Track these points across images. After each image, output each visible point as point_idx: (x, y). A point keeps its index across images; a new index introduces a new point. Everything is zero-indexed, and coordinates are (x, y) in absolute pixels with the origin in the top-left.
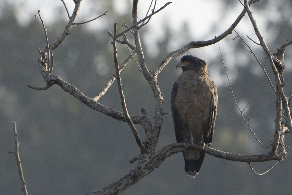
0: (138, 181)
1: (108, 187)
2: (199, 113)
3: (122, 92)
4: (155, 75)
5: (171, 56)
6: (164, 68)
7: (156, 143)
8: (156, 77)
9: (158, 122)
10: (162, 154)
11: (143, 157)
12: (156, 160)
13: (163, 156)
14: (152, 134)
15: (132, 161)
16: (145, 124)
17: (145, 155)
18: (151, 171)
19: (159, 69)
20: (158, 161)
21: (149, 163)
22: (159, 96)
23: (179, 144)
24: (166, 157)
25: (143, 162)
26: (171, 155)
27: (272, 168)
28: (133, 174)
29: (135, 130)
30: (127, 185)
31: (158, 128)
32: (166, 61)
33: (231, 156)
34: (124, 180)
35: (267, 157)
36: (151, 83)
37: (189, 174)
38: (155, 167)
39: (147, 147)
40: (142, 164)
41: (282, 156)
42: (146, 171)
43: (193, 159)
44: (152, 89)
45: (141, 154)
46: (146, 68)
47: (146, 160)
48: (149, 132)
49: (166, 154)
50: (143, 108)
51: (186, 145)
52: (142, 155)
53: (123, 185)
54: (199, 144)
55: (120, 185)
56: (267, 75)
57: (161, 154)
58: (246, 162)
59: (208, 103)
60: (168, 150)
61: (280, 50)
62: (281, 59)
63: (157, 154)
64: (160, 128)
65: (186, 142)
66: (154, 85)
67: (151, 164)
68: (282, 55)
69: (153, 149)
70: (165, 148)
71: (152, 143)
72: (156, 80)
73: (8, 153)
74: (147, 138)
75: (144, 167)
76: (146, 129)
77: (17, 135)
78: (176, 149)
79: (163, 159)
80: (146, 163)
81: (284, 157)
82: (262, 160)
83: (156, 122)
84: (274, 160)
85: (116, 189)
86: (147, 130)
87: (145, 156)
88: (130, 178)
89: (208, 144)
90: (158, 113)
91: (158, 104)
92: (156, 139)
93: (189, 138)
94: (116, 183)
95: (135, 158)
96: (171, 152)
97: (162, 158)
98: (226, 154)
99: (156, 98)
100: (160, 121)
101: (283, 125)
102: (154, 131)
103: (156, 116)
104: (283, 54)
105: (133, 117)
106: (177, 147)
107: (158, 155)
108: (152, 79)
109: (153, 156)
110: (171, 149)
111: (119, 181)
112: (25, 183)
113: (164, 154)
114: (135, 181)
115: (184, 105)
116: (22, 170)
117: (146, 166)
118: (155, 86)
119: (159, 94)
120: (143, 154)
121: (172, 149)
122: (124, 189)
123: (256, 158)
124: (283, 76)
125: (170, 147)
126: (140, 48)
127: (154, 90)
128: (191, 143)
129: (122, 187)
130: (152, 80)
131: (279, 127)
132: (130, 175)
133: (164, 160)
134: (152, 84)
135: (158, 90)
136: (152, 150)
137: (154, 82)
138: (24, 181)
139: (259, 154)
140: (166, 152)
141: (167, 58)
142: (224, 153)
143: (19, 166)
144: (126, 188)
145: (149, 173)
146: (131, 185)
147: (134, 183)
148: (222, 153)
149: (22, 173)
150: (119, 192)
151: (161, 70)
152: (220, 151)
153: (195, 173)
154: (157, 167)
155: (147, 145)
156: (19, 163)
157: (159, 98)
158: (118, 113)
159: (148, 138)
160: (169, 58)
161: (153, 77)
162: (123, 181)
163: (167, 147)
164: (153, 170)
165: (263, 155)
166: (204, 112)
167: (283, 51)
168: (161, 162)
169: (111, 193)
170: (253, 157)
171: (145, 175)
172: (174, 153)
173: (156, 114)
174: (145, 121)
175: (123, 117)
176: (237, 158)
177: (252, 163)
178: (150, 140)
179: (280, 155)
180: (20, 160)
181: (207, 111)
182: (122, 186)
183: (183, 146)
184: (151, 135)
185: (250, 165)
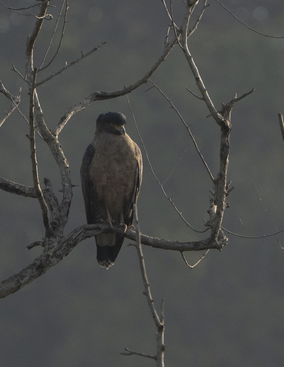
0: (44, 273)
1: (8, 281)
2: (120, 186)
3: (36, 158)
4: (56, 135)
5: (73, 111)
6: (65, 126)
7: (65, 224)
8: (57, 137)
9: (67, 196)
10: (74, 239)
11: (49, 241)
12: (66, 245)
13: (74, 241)
14: (60, 211)
15: (31, 246)
16: (50, 199)
17: (53, 239)
18: (60, 260)
19: (60, 127)
20: (68, 247)
21: (57, 250)
22: (64, 163)
23: (93, 225)
24: (78, 242)
25: (51, 248)
26: (83, 239)
27: (202, 258)
28: (38, 263)
29: (46, 207)
30: (32, 278)
31: (67, 205)
32: (67, 116)
33: (160, 242)
34: (28, 271)
35: (206, 245)
36: (52, 145)
37: (103, 264)
38: (64, 255)
39: (54, 228)
40: (49, 250)
41: (222, 244)
42: (54, 260)
43: (107, 245)
44: (53, 154)
45: (47, 237)
46: (45, 126)
47: (54, 246)
48: (55, 209)
49: (78, 238)
50: (46, 178)
51: (103, 227)
52: (47, 239)
53: (27, 278)
54: (120, 226)
55: (22, 277)
56: (192, 138)
57: (72, 238)
58: (178, 250)
59: (132, 174)
60: (80, 233)
61: (227, 107)
62: (227, 118)
63: (67, 238)
64: (69, 204)
65: (102, 223)
66: (55, 147)
67: (60, 251)
68: (229, 113)
69: (62, 232)
70: (76, 230)
71: (60, 223)
72: (58, 142)
73: (128, 246)
74: (52, 217)
75: (52, 255)
76: (51, 204)
77: (139, 223)
78: (90, 232)
79: (75, 244)
80: (54, 249)
81: (225, 245)
82: (198, 248)
83: (64, 196)
84: (212, 249)
85: (18, 283)
86: (53, 206)
87: (53, 241)
88: (35, 269)
89: (129, 227)
90: (67, 184)
91: (64, 173)
92: (65, 219)
93: (105, 218)
94: (18, 274)
95: (36, 242)
96: (84, 236)
97: (72, 243)
98: (154, 239)
99: (60, 165)
100: (70, 196)
101: (213, 203)
102: (62, 208)
103: (64, 189)
104: (230, 111)
105: (32, 190)
106: (91, 229)
107: (68, 240)
108: (53, 139)
109: (62, 241)
110: (83, 232)
111: (21, 272)
112: (149, 285)
113: (75, 238)
114: (42, 272)
115: (102, 176)
116: (144, 268)
117: (54, 253)
118: (58, 149)
119: (64, 160)
120: (49, 237)
121: (85, 232)
122: (27, 283)
123: (192, 245)
124: (229, 141)
125: (82, 229)
126: (37, 99)
127: (57, 154)
128: (109, 225)
129: (26, 281)
130: (53, 141)
131: (223, 206)
132: (34, 264)
133: (75, 246)
134: (54, 147)
135: (62, 155)
136: (60, 232)
137: (56, 143)
138: (148, 282)
139: (194, 241)
140: (78, 236)
141: (68, 113)
142: (151, 238)
143: (141, 262)
144: (30, 281)
145: (58, 262)
146: (36, 277)
147: (40, 274)
148: (148, 239)
149: (145, 271)
150: (22, 286)
151: (62, 128)
152: (145, 236)
153: (109, 264)
154: (66, 255)
155: (55, 226)
156: (141, 258)
157: (65, 165)
158: (11, 184)
159: (54, 217)
160: (70, 113)
161: (54, 137)
162: (26, 272)
163: (79, 229)
164: (62, 258)
165: (200, 242)
166: (126, 185)
167: (230, 108)
168: (71, 248)
169: (12, 287)
170: (187, 245)
171: (53, 266)
172: (86, 237)
173: (64, 185)
174: (50, 195)
175: (18, 189)
176: (168, 245)
177: (185, 251)
178: (58, 219)
179: (221, 242)
180: (142, 255)
181: (130, 184)
182: (25, 279)
183: (99, 229)
184: (59, 213)
185: (182, 255)
